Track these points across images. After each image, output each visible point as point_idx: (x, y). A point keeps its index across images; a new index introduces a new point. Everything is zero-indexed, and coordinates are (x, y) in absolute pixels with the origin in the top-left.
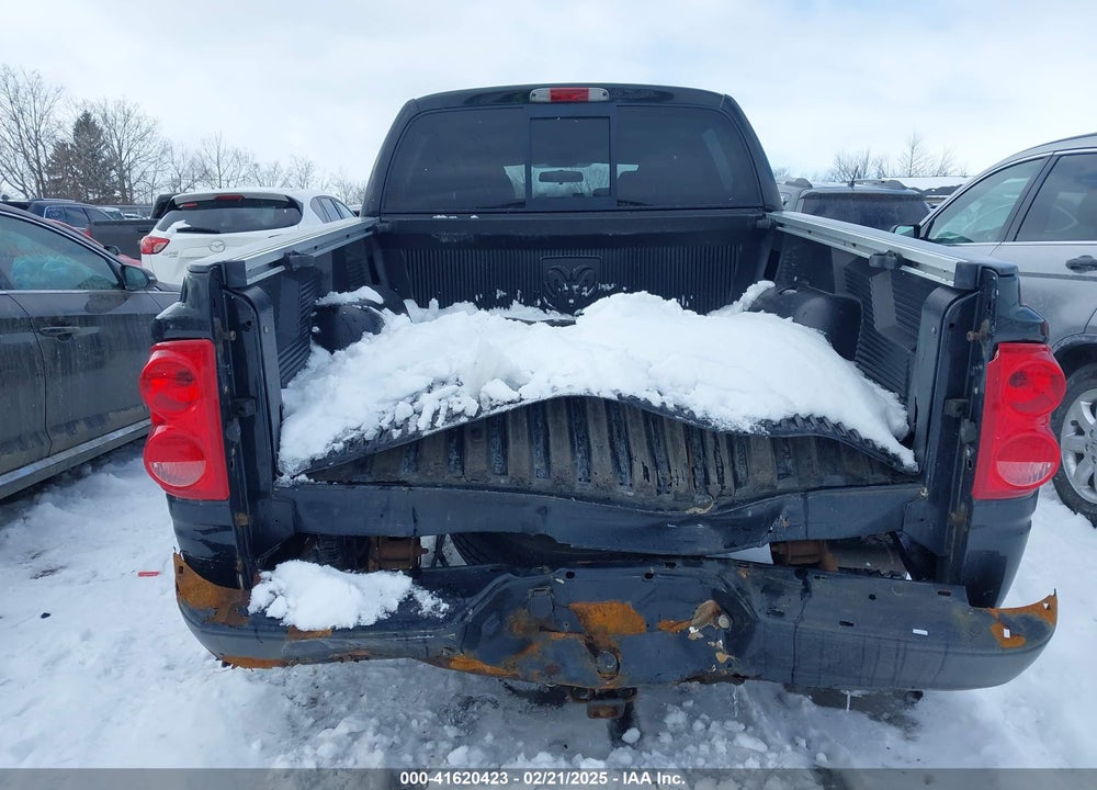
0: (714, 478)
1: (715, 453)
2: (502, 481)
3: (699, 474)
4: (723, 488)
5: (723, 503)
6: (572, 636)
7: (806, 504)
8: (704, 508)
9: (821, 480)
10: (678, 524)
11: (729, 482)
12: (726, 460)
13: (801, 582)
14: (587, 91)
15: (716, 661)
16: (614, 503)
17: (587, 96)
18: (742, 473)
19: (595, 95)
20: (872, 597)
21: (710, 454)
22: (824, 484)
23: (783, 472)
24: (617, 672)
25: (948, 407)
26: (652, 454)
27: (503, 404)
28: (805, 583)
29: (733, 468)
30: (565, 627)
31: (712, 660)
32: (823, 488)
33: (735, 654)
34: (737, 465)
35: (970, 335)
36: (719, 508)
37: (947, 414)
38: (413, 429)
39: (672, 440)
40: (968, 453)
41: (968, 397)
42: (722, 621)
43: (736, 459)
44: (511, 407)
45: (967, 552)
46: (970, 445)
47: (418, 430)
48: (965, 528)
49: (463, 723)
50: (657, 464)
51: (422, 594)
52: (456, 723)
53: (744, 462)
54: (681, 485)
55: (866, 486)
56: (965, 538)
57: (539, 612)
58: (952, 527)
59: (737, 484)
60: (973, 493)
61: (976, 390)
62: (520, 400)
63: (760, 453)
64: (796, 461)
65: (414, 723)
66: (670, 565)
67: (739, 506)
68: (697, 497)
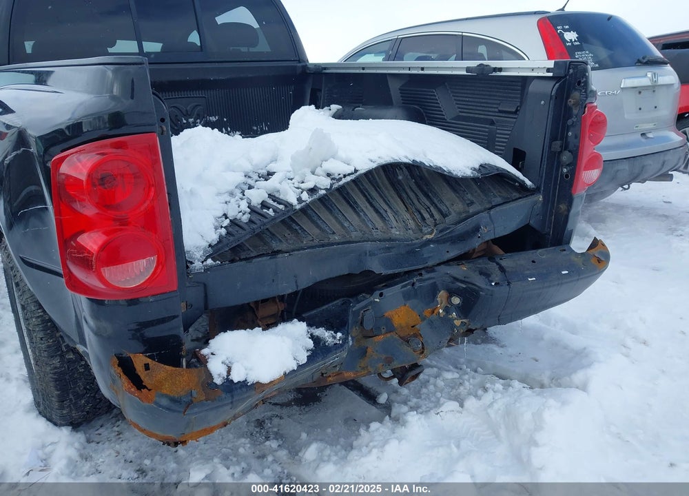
0: (426, 215)
1: (419, 202)
2: (337, 238)
3: (419, 216)
4: (435, 220)
5: (440, 229)
6: (389, 335)
7: (490, 217)
8: (431, 234)
9: (490, 202)
10: (420, 247)
11: (437, 216)
12: (428, 204)
13: (495, 264)
15: (455, 326)
16: (393, 240)
18: (443, 208)
20: (533, 262)
21: (416, 202)
22: (493, 204)
23: (469, 202)
24: (423, 348)
25: (553, 146)
26: (390, 207)
27: (345, 176)
28: (498, 264)
29: (436, 206)
30: (383, 331)
31: (453, 326)
32: (496, 206)
33: (466, 318)
34: (438, 205)
35: (571, 102)
36: (441, 231)
37: (552, 150)
38: (281, 207)
39: (392, 197)
40: (565, 170)
41: (562, 139)
42: (456, 301)
43: (436, 201)
44: (353, 177)
45: (569, 227)
46: (568, 165)
47: (291, 205)
48: (566, 213)
49: (272, 436)
50: (396, 213)
51: (320, 332)
52: (267, 438)
53: (442, 202)
54: (411, 224)
55: (513, 200)
56: (567, 217)
57: (368, 325)
58: (551, 216)
59: (444, 216)
60: (573, 192)
61: (570, 134)
62: (356, 171)
63: (447, 195)
64: (472, 194)
65: (241, 450)
66: (421, 275)
67: (453, 227)
68: (424, 229)
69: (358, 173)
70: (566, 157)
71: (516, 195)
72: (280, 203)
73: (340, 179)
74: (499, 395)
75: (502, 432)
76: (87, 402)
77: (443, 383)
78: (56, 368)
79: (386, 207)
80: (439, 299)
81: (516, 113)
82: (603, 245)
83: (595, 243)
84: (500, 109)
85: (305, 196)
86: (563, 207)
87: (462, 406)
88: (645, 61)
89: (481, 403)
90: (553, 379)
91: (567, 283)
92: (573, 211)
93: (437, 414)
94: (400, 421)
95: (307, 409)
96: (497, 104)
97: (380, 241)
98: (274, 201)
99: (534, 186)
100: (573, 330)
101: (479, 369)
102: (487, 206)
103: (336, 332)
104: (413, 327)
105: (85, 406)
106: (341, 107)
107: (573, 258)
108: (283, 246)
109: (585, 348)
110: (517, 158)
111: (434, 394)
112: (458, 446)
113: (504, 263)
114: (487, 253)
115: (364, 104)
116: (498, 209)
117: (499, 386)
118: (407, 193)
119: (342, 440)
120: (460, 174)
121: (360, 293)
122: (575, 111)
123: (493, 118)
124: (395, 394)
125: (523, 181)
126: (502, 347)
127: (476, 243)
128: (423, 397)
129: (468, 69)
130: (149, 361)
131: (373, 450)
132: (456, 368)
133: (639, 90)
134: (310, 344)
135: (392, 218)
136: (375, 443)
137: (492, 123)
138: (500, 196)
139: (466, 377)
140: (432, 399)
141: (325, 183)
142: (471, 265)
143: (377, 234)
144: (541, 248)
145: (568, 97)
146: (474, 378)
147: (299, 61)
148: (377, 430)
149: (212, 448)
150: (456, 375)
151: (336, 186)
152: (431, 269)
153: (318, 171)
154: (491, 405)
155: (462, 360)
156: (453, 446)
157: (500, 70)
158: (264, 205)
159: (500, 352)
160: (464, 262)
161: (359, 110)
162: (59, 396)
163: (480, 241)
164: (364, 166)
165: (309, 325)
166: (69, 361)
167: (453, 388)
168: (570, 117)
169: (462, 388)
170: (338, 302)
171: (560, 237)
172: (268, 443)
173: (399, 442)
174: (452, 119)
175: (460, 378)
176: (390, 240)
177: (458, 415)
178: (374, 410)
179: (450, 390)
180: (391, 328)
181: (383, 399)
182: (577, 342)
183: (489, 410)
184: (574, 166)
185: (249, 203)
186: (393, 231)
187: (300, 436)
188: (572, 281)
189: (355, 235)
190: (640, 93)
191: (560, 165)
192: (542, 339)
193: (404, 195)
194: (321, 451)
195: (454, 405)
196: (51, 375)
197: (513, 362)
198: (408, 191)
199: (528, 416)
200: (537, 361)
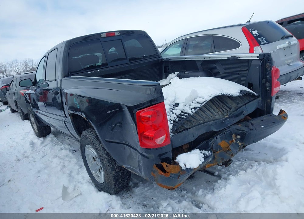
0: (224, 109)
3: (222, 110)
4: (227, 111)
5: (230, 113)
6: (221, 151)
7: (246, 107)
8: (227, 115)
9: (245, 102)
10: (224, 121)
11: (228, 109)
12: (224, 105)
14: (115, 33)
17: (115, 34)
18: (229, 106)
19: (117, 34)
20: (262, 120)
21: (219, 105)
23: (238, 103)
24: (232, 154)
25: (263, 81)
26: (212, 108)
27: (203, 102)
28: (250, 123)
29: (227, 106)
30: (219, 150)
31: (239, 146)
32: (247, 103)
33: (243, 142)
34: (227, 105)
35: (267, 66)
36: (230, 114)
37: (263, 82)
38: (187, 115)
39: (211, 105)
40: (268, 89)
41: (265, 78)
42: (239, 137)
43: (226, 104)
44: (206, 102)
45: (272, 107)
46: (269, 87)
47: (190, 114)
48: (270, 102)
49: (183, 190)
50: (214, 110)
51: (204, 152)
52: (181, 191)
53: (228, 104)
54: (220, 113)
55: (252, 101)
56: (271, 104)
57: (214, 148)
58: (265, 104)
59: (230, 109)
60: (272, 95)
61: (268, 77)
62: (206, 100)
63: (230, 101)
64: (238, 100)
65: (175, 195)
66: (226, 130)
67: (234, 112)
68: (224, 114)
69: (207, 101)
70: (268, 84)
71: (252, 99)
72: (186, 114)
73: (202, 104)
74: (258, 167)
75: (263, 178)
76: (122, 185)
77: (236, 166)
78: (114, 174)
79: (211, 109)
80: (233, 137)
81: (247, 70)
82: (285, 112)
83: (281, 111)
84: (241, 69)
85: (193, 110)
86: (269, 101)
87: (246, 172)
88: (284, 37)
89: (252, 170)
90: (274, 160)
91: (275, 126)
92: (273, 102)
93: (238, 175)
94: (227, 179)
95: (191, 180)
96: (239, 68)
97: (214, 120)
98: (183, 113)
99: (258, 95)
100: (277, 142)
101: (247, 160)
102: (244, 104)
103: (208, 151)
104: (227, 147)
105: (121, 187)
106: (179, 73)
107: (275, 117)
108: (188, 127)
109: (283, 148)
110: (250, 86)
111: (234, 169)
112: (249, 184)
113: (252, 122)
114: (246, 120)
115: (187, 70)
116: (248, 104)
117: (256, 164)
118: (215, 102)
119: (208, 188)
120: (236, 96)
121: (210, 138)
122: (269, 69)
123: (239, 72)
124: (220, 172)
125: (254, 94)
126: (252, 151)
127: (242, 117)
128: (231, 171)
129: (228, 58)
130: (167, 164)
131: (223, 188)
132: (238, 160)
133: (284, 49)
134: (203, 156)
135: (214, 112)
136: (222, 186)
137: (238, 74)
138: (247, 100)
139: (243, 163)
140: (234, 171)
141: (198, 105)
142: (242, 124)
143: (212, 118)
144: (264, 115)
145: (265, 65)
146: (246, 162)
147: (159, 57)
148: (221, 182)
149: (164, 196)
150: (240, 163)
151: (201, 106)
152: (229, 127)
153: (194, 101)
154: (257, 170)
155: (239, 157)
156: (248, 184)
157: (240, 57)
158: (180, 115)
159: (252, 153)
160: (239, 123)
161: (186, 73)
162: (114, 184)
163: (244, 116)
164: (209, 99)
165: (200, 150)
166: (117, 172)
167: (240, 167)
168: (267, 71)
169: (243, 166)
170: (205, 142)
171: (269, 110)
172: (183, 192)
173: (230, 185)
174: (223, 74)
175: (241, 163)
176: (216, 120)
177: (245, 175)
178: (214, 178)
179: (239, 167)
180: (221, 149)
181: (216, 174)
182: (280, 146)
183: (256, 172)
184: (271, 87)
185: (176, 115)
186: (216, 116)
187: (193, 189)
188: (276, 125)
189: (206, 120)
190: (285, 49)
191: (266, 87)
192: (266, 146)
193: (215, 103)
194: (203, 192)
195: (243, 172)
196: (112, 177)
197: (258, 156)
198: (216, 102)
199: (271, 172)
200: (266, 154)
